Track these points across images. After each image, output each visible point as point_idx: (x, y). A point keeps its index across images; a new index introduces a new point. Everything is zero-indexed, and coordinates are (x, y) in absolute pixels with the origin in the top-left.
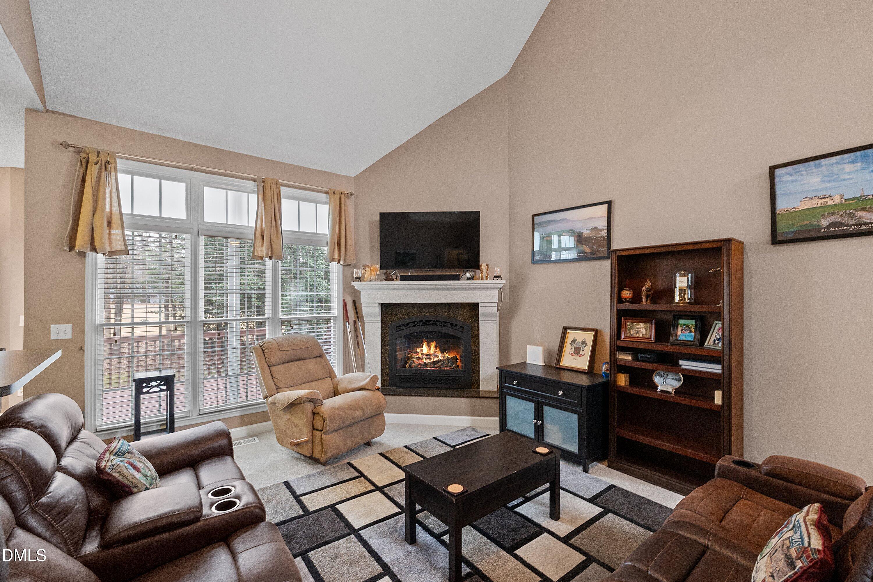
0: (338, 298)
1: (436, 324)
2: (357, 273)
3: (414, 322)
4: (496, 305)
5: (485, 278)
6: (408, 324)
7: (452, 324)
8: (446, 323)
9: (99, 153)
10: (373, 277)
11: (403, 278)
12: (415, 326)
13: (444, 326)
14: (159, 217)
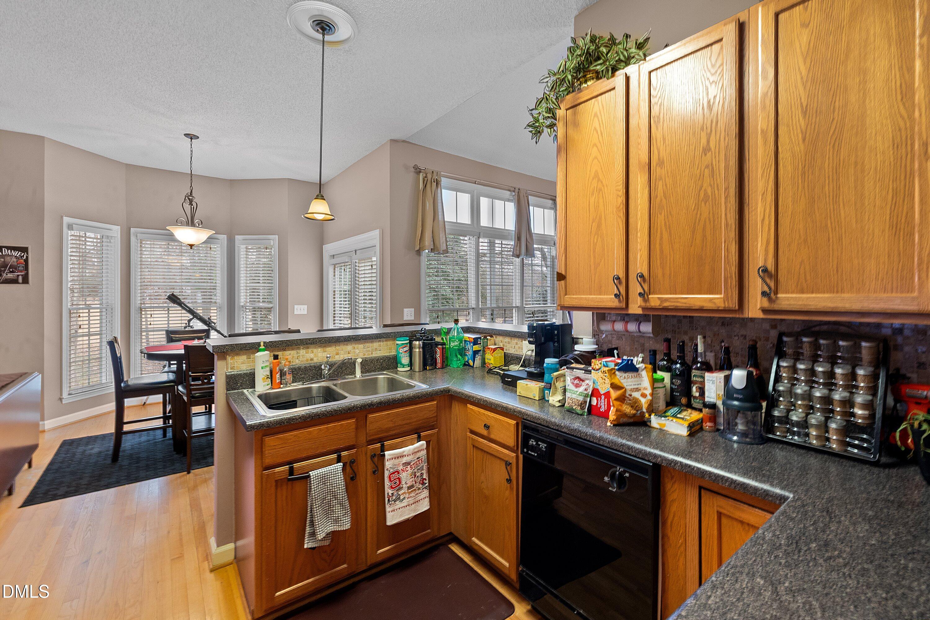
9: (433, 172)
14: (457, 223)
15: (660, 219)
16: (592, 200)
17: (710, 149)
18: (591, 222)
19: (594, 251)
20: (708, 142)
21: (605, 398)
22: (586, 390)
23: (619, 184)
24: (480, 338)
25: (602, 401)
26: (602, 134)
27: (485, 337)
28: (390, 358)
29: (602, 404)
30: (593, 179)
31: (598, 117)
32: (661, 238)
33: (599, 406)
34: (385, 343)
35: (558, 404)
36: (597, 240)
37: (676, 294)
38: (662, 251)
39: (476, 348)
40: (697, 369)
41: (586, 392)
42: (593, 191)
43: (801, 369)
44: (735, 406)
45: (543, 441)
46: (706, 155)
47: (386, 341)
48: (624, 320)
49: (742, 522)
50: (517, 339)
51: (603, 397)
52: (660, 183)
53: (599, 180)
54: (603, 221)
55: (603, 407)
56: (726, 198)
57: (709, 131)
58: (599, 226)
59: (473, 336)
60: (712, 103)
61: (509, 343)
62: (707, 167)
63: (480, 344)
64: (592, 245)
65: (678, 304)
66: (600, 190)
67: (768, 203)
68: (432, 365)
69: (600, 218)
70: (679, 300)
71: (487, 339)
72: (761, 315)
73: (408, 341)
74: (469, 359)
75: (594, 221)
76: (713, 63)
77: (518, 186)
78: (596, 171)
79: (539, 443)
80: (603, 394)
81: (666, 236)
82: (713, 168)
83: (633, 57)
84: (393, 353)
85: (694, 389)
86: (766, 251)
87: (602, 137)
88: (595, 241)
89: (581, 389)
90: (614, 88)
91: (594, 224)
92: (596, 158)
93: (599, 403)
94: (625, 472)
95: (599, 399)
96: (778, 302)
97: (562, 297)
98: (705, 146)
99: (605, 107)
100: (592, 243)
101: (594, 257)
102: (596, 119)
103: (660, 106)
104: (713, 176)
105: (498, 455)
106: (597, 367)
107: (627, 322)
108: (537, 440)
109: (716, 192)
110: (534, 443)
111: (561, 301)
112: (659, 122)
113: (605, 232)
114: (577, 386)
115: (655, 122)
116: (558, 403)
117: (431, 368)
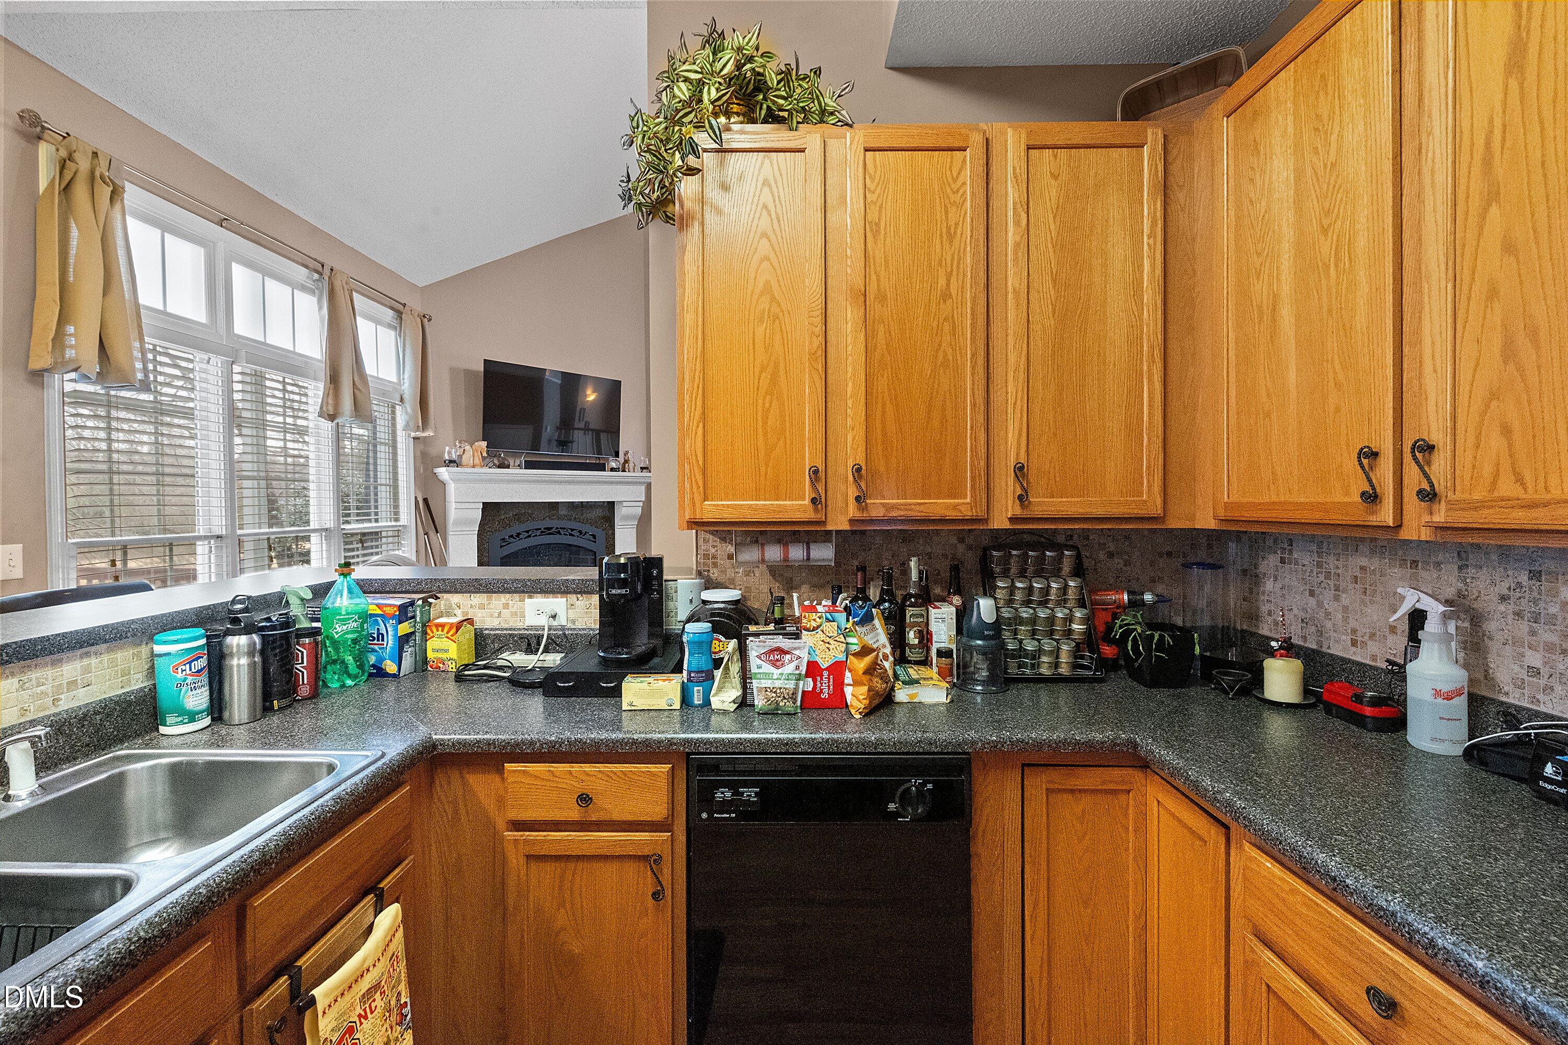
0: (408, 494)
1: (559, 533)
2: (449, 453)
3: (527, 532)
4: (641, 504)
5: (631, 469)
6: (518, 534)
7: (580, 532)
8: (572, 530)
9: (95, 154)
10: (477, 461)
11: (530, 465)
12: (529, 536)
13: (571, 535)
14: (164, 313)
15: (882, 383)
16: (760, 331)
17: (950, 296)
18: (757, 370)
19: (765, 423)
20: (948, 285)
21: (829, 675)
22: (797, 668)
23: (814, 314)
24: (412, 604)
25: (825, 680)
26: (779, 221)
27: (425, 600)
28: (130, 703)
29: (825, 686)
30: (761, 295)
31: (770, 186)
32: (884, 412)
33: (818, 690)
34: (105, 658)
35: (733, 707)
36: (771, 403)
37: (906, 499)
38: (885, 434)
39: (404, 628)
40: (912, 605)
41: (797, 672)
42: (763, 317)
43: (1019, 588)
44: (979, 646)
45: (746, 784)
46: (945, 301)
47: (109, 650)
48: (757, 542)
49: (1072, 791)
50: (508, 595)
51: (825, 674)
52: (881, 328)
53: (773, 299)
54: (782, 373)
55: (826, 691)
56: (973, 368)
57: (949, 270)
58: (774, 380)
59: (398, 601)
60: (952, 231)
61: (482, 607)
62: (946, 319)
63: (414, 617)
64: (760, 414)
65: (910, 513)
66: (776, 317)
67: (1020, 384)
68: (283, 695)
69: (776, 365)
70: (913, 507)
71: (431, 604)
72: (1007, 525)
73: (204, 641)
74: (381, 660)
75: (763, 369)
76: (955, 175)
77: (329, 263)
78: (767, 282)
79: (741, 790)
80: (826, 669)
81: (890, 409)
82: (954, 322)
83: (832, 114)
84: (137, 683)
85: (911, 635)
86: (1019, 444)
87: (780, 225)
88: (767, 405)
89: (789, 668)
90: (802, 151)
91: (764, 374)
92: (766, 258)
93: (819, 685)
94: (924, 784)
95: (819, 678)
96: (1031, 507)
97: (697, 505)
98: (944, 289)
99: (784, 173)
100: (760, 408)
101: (765, 434)
102: (766, 189)
103: (881, 208)
104: (954, 335)
105: (618, 851)
106: (814, 624)
107: (786, 545)
108: (734, 786)
109: (959, 358)
110: (728, 794)
111: (694, 512)
112: (878, 231)
113: (785, 392)
114: (776, 664)
115: (872, 230)
116: (732, 704)
117: (285, 702)
